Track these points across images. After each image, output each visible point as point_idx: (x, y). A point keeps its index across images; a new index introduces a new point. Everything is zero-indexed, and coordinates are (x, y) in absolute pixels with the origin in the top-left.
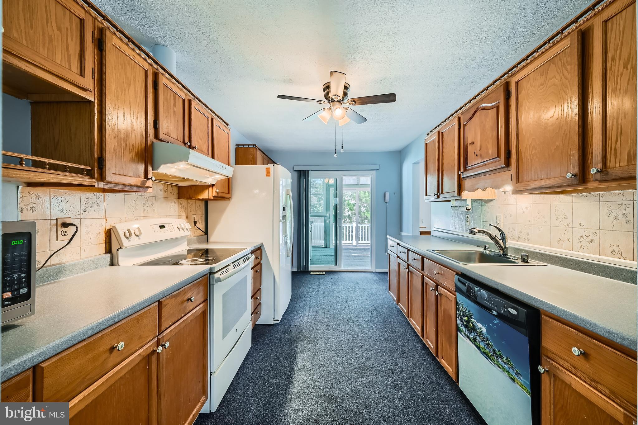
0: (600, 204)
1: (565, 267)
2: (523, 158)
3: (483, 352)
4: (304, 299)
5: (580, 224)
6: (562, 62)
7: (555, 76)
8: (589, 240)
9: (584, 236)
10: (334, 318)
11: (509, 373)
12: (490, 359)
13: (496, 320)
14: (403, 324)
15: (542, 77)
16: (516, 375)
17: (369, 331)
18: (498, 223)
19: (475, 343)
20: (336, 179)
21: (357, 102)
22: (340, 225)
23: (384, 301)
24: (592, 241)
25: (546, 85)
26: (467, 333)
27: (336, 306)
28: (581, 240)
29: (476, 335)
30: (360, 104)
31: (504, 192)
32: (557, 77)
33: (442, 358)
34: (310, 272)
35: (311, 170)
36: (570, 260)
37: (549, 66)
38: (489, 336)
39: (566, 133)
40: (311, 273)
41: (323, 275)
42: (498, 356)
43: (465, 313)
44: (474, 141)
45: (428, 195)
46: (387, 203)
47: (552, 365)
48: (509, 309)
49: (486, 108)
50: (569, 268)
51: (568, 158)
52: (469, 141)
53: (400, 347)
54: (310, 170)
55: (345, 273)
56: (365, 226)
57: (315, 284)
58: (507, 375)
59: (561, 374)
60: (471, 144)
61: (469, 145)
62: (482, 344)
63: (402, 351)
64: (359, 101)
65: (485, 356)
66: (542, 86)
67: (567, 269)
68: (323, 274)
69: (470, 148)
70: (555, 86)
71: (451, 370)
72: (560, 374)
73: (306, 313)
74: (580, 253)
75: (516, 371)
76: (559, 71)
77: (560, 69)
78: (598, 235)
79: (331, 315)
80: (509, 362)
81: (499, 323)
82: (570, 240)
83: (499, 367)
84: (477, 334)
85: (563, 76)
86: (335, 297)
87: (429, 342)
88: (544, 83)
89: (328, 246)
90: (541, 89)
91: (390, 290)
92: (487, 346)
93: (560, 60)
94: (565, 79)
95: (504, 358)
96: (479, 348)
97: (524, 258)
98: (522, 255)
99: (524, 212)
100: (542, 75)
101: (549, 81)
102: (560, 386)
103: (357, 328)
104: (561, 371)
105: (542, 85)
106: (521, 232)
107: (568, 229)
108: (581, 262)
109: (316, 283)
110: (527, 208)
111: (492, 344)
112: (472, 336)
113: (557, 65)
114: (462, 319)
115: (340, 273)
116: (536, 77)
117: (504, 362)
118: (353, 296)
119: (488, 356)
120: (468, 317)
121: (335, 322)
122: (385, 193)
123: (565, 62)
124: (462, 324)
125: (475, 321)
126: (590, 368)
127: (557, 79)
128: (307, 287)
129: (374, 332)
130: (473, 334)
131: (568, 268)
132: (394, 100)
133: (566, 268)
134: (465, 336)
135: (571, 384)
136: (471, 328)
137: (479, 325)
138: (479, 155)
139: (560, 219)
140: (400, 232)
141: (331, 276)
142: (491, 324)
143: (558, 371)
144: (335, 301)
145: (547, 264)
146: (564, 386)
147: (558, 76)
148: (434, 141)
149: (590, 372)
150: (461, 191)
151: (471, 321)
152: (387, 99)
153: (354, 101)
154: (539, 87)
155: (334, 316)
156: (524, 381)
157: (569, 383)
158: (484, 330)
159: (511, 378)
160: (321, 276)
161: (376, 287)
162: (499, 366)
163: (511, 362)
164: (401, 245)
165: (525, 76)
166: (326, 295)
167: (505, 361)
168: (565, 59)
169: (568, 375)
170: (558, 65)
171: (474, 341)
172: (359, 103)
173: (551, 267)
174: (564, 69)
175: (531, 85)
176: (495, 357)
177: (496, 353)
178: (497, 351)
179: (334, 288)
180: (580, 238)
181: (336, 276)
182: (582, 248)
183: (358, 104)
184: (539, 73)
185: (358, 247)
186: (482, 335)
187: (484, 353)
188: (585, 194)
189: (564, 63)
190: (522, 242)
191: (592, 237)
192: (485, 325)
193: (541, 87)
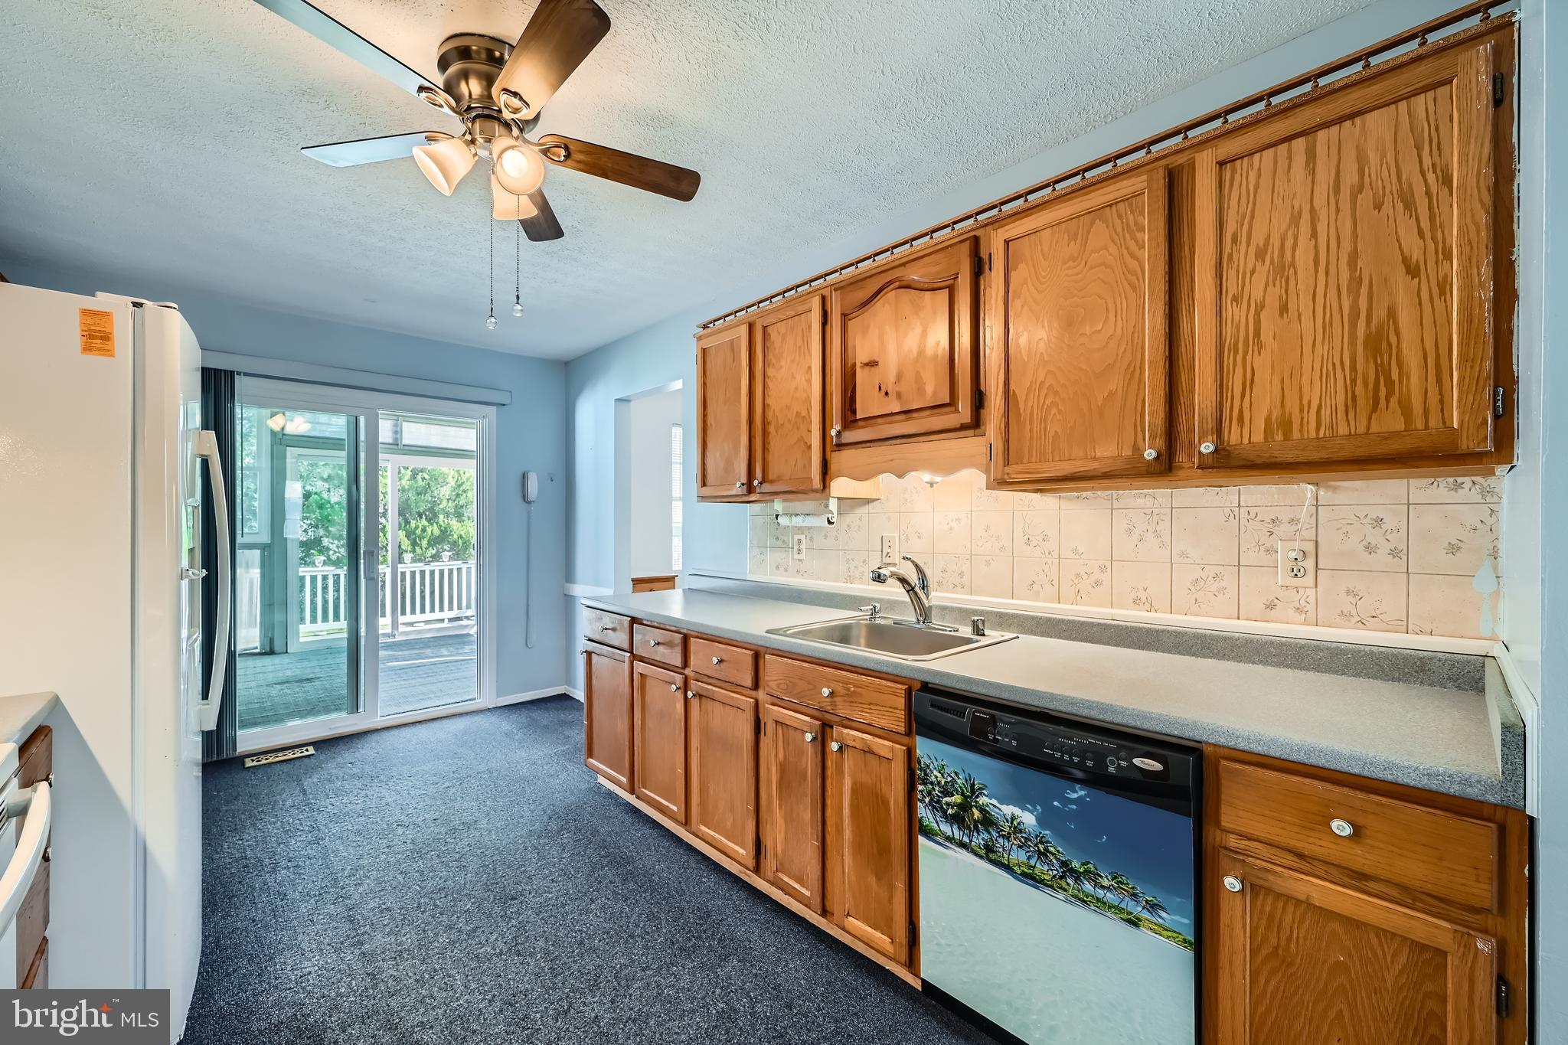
0: (1112, 512)
1: (1051, 637)
2: (1021, 411)
3: (1024, 874)
4: (265, 883)
5: (1075, 551)
6: (1125, 224)
7: (1106, 248)
8: (1092, 579)
9: (1083, 573)
10: (441, 914)
11: (1118, 909)
12: (1052, 887)
13: (1075, 791)
14: (664, 848)
15: (1073, 242)
16: (1145, 911)
17: (588, 912)
18: (888, 553)
19: (991, 855)
20: (353, 419)
21: (576, 156)
22: (372, 575)
23: (572, 793)
24: (1098, 583)
25: (1083, 262)
26: (957, 836)
27: (420, 863)
28: (1076, 582)
29: (995, 834)
30: (581, 166)
31: (929, 485)
32: (1110, 250)
33: (848, 915)
34: (241, 759)
35: (246, 374)
36: (1062, 621)
37: (1092, 224)
38: (1047, 832)
39: (1132, 368)
40: (249, 763)
41: (306, 760)
42: (1079, 877)
43: (953, 786)
44: (877, 360)
45: (708, 484)
46: (529, 502)
47: (1252, 866)
48: (1137, 761)
49: (913, 285)
50: (1060, 637)
51: (1136, 419)
52: (861, 356)
53: (701, 925)
54: (239, 373)
55: (395, 732)
56: (442, 568)
57: (289, 803)
58: (1113, 915)
59: (1280, 881)
60: (867, 365)
61: (861, 367)
62: (1018, 856)
63: (713, 934)
64: (581, 157)
65: (1031, 882)
66: (1074, 262)
67: (1055, 640)
68: (306, 753)
69: (861, 375)
70: (1106, 268)
71: (885, 938)
72: (1278, 882)
73: (304, 941)
74: (1074, 607)
75: (1147, 901)
76: (1116, 238)
77: (1118, 235)
78: (1109, 570)
79: (419, 906)
80: (1122, 883)
81: (1086, 796)
82: (1055, 583)
83: (1086, 902)
84: (998, 832)
85: (1125, 252)
86: (400, 831)
87: (786, 879)
88: (1078, 258)
89: (278, 647)
90: (1068, 269)
91: (590, 755)
92: (1039, 857)
93: (1120, 216)
94: (1132, 257)
95: (1101, 877)
96: (1007, 868)
97: (978, 626)
98: (974, 621)
99: (951, 529)
100: (1073, 237)
101: (1090, 255)
102: (1268, 909)
103: (543, 919)
104: (1280, 876)
105: (1072, 259)
106: (944, 571)
107: (1049, 561)
108: (1083, 623)
109: (289, 797)
110: (958, 520)
111: (1058, 851)
112: (979, 840)
113: (1111, 225)
114: (938, 802)
115: (375, 737)
116: (1057, 242)
117: (1103, 887)
118: (465, 805)
119: (1042, 882)
120: (963, 794)
121: (451, 928)
122: (524, 477)
123: (1132, 223)
124: (938, 815)
125: (994, 802)
126: (1366, 854)
127: (1110, 255)
128: (254, 825)
129: (603, 908)
130: (986, 836)
131: (1058, 638)
132: (687, 196)
133: (1052, 639)
134: (950, 845)
135: (1308, 897)
136: (976, 822)
137: (1008, 810)
138: (895, 395)
139: (1034, 543)
140: (568, 585)
141: (346, 755)
142: (1055, 803)
143: (1271, 878)
144: (411, 846)
145: (1019, 635)
146: (1280, 905)
147: (1113, 249)
148: (732, 345)
149: (1364, 864)
150: (828, 477)
151: (977, 802)
152: (672, 184)
153: (567, 148)
154: (1066, 264)
155: (435, 905)
156: (1172, 920)
157: (1303, 897)
158: (1028, 819)
159: (1129, 921)
160: (297, 763)
161: (523, 754)
162: (1083, 901)
163: (1128, 884)
164: (645, 622)
165: (1030, 232)
166: (359, 833)
167: (1106, 883)
168: (1131, 217)
169: (1300, 880)
170: (1113, 226)
171: (988, 853)
172: (579, 162)
173: (1026, 639)
174: (1127, 236)
175: (1043, 255)
176: (1069, 881)
177: (1072, 871)
178: (1075, 864)
179: (381, 798)
180: (1074, 578)
181: (366, 750)
182: (1079, 597)
183: (574, 164)
184: (1066, 234)
185: (398, 638)
186: (1021, 832)
187: (1030, 878)
188: (1085, 494)
189: (1128, 224)
190: (947, 591)
191: (1097, 575)
192: (1035, 807)
193: (1071, 263)
